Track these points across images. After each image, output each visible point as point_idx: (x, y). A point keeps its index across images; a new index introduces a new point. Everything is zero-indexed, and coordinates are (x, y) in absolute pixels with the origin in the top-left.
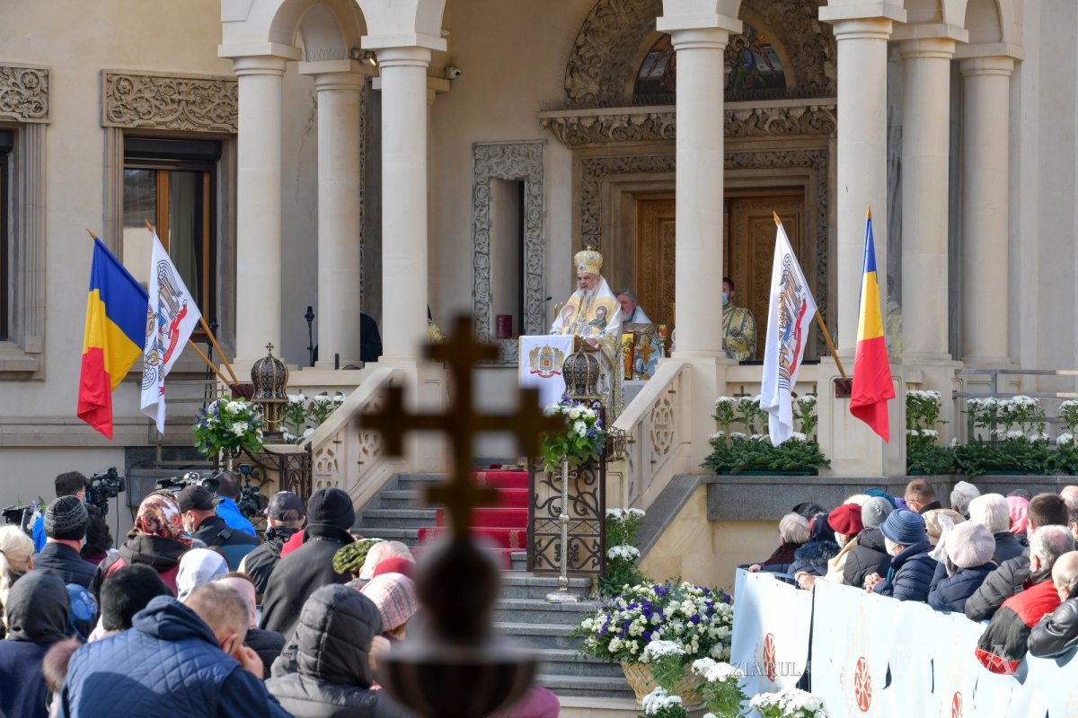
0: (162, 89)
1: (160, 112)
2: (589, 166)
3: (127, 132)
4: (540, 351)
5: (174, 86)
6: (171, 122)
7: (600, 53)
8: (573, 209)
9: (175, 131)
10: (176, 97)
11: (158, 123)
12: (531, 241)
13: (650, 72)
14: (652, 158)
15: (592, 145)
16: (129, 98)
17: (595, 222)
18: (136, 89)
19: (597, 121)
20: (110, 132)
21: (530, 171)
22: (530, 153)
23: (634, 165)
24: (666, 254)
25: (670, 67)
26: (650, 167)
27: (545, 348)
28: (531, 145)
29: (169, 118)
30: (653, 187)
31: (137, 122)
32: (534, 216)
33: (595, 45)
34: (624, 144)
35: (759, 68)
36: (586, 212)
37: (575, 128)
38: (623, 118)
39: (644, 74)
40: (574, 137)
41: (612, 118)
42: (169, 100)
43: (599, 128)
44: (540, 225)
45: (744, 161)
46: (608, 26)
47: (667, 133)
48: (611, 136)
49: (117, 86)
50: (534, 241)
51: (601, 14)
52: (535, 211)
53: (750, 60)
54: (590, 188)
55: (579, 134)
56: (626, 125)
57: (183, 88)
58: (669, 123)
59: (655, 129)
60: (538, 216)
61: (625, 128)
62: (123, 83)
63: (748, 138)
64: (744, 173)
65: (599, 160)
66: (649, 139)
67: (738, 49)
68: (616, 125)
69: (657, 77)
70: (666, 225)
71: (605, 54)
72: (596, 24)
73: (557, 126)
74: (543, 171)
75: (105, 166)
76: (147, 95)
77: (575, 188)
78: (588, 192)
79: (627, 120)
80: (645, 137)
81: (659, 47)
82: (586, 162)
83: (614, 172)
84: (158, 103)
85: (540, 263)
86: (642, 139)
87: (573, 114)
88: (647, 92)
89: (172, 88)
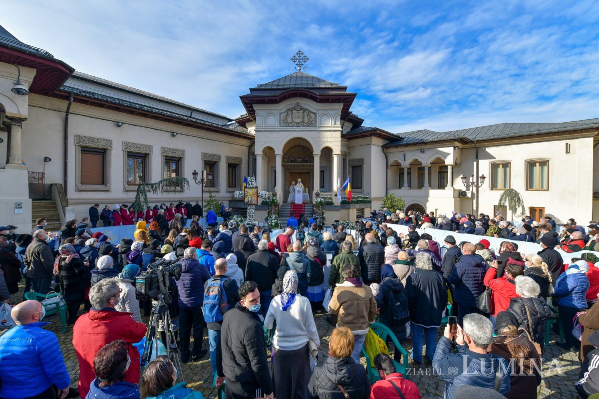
3: (229, 163)
8: (284, 174)
11: (232, 162)
15: (286, 167)
16: (229, 159)
20: (227, 163)
23: (291, 169)
26: (293, 169)
30: (293, 172)
40: (284, 166)
42: (233, 160)
58: (296, 165)
62: (228, 157)
63: (305, 167)
71: (288, 157)
72: (287, 153)
75: (226, 167)
78: (285, 172)
79: (291, 164)
81: (293, 156)
82: (285, 169)
83: (289, 170)
87: (285, 163)
88: (292, 161)
89: (233, 158)
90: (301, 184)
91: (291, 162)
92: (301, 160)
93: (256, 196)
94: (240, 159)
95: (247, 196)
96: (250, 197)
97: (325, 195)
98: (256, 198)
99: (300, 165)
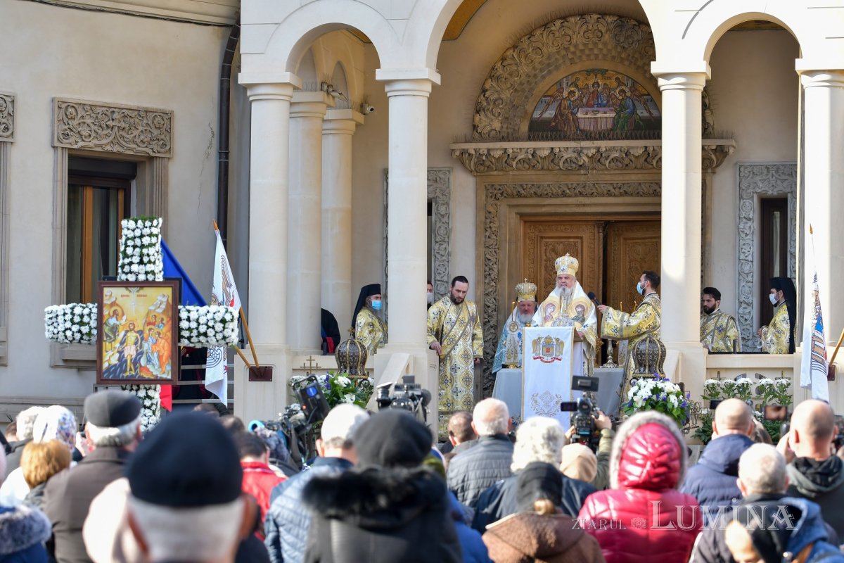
0: (100, 116)
1: (97, 136)
2: (491, 191)
3: (73, 152)
4: (543, 340)
5: (108, 113)
6: (106, 145)
7: (503, 96)
8: (477, 226)
9: (108, 152)
10: (110, 123)
11: (97, 146)
12: (438, 253)
13: (542, 114)
14: (549, 185)
15: (495, 173)
16: (75, 122)
17: (495, 237)
18: (79, 116)
19: (505, 152)
20: (60, 151)
21: (438, 194)
22: (438, 179)
23: (532, 192)
24: (546, 267)
25: (560, 110)
26: (546, 193)
27: (546, 338)
28: (439, 171)
29: (104, 142)
30: (544, 210)
31: (81, 144)
32: (442, 231)
33: (499, 89)
34: (524, 173)
35: (639, 114)
36: (488, 229)
37: (484, 158)
38: (529, 151)
39: (536, 115)
40: (480, 166)
41: (519, 150)
42: (105, 126)
43: (507, 157)
44: (446, 240)
45: (629, 190)
46: (511, 75)
47: (566, 165)
48: (514, 166)
49: (65, 111)
50: (441, 253)
51: (505, 63)
52: (442, 228)
53: (631, 107)
54: (492, 210)
55: (487, 163)
56: (531, 157)
57: (115, 116)
58: (569, 156)
59: (556, 161)
60: (445, 232)
61: (529, 159)
62: (70, 110)
63: (636, 171)
64: (628, 199)
65: (500, 185)
66: (549, 169)
67: (620, 98)
68: (521, 156)
69: (549, 118)
70: (547, 243)
71: (507, 97)
72: (500, 71)
73: (467, 155)
74: (449, 194)
75: (55, 181)
76: (89, 121)
77: (478, 209)
78: (490, 213)
79: (532, 152)
80: (545, 167)
81: (550, 93)
82: (489, 187)
83: (513, 196)
84: (96, 128)
85: (446, 272)
86: (542, 169)
87: (483, 147)
88: (539, 130)
89: (107, 116)
90: (579, 294)
91: (529, 139)
92: (606, 116)
93: (166, 330)
94: (162, 122)
95: (114, 330)
96: (132, 337)
97: (744, 372)
98: (165, 346)
99: (598, 158)
